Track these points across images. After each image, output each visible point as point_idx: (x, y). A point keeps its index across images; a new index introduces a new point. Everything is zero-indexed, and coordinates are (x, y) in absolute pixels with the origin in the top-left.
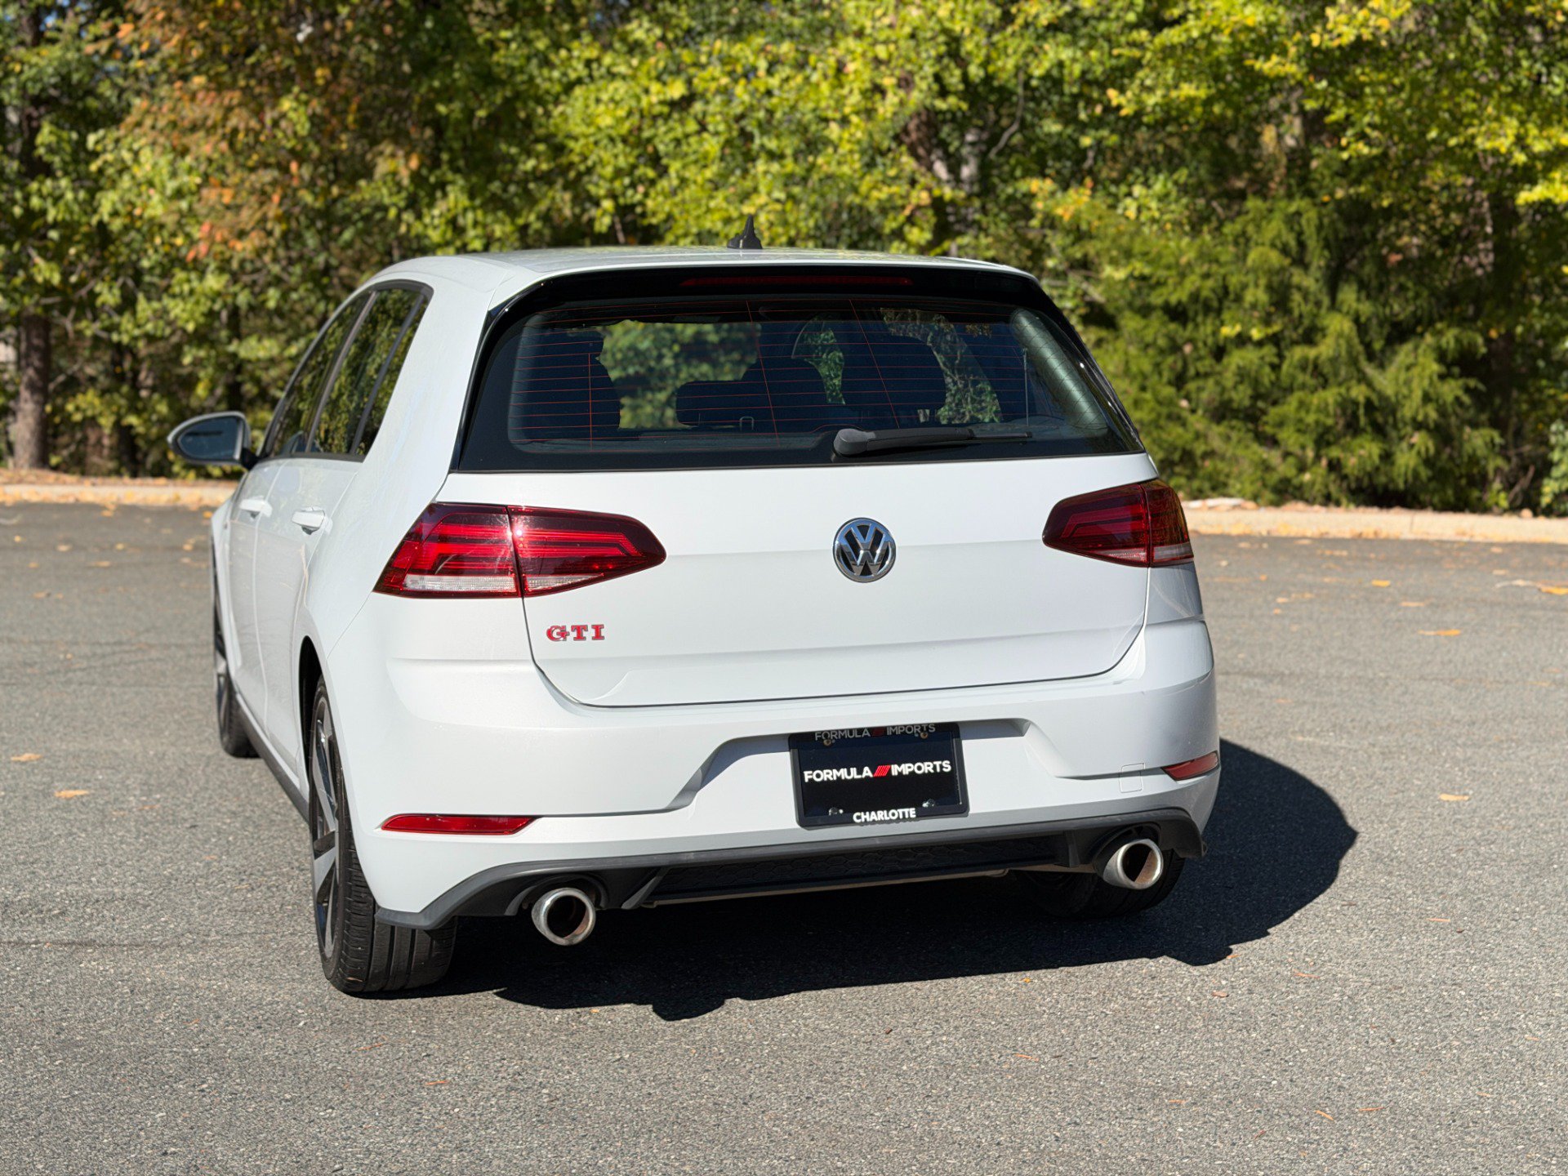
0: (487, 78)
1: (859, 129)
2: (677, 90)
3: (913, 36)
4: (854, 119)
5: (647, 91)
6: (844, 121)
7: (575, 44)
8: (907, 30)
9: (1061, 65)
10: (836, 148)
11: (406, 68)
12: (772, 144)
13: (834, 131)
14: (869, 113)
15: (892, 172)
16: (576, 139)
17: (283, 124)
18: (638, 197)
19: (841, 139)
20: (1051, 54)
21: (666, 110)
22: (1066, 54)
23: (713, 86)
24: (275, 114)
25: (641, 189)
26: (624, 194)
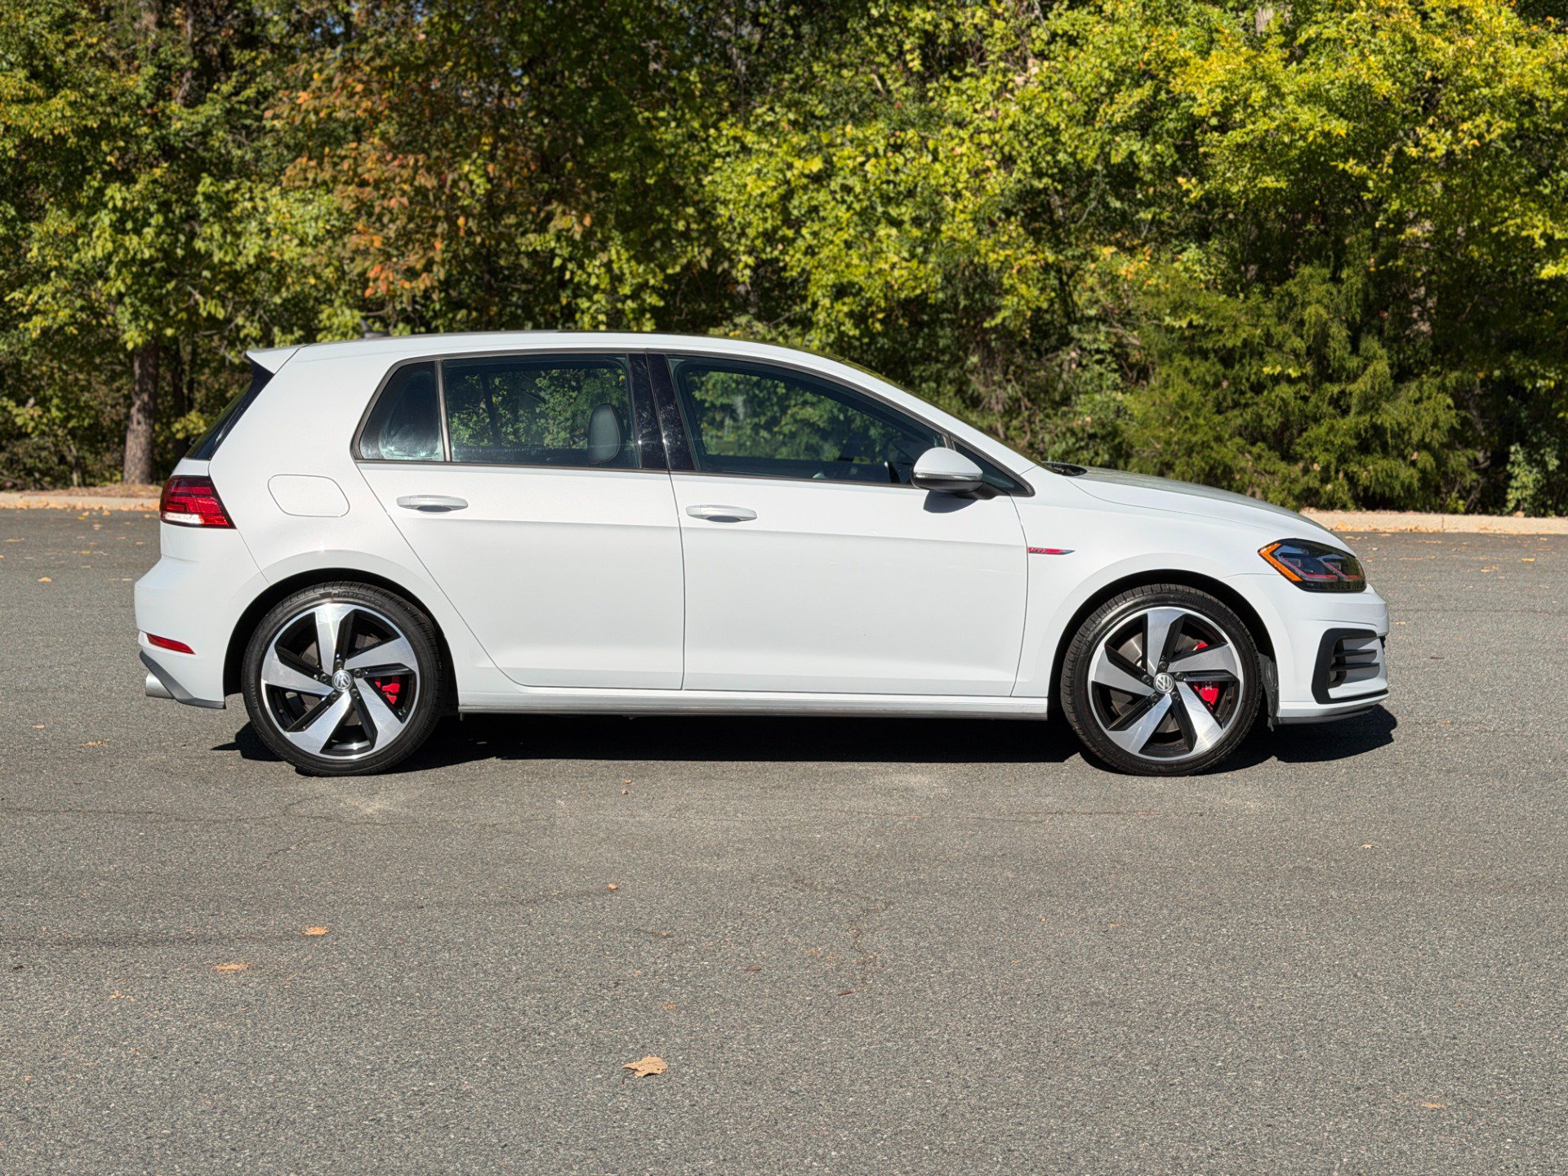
0: (651, 151)
1: (970, 201)
2: (816, 165)
3: (1012, 128)
4: (967, 194)
5: (790, 166)
6: (957, 196)
7: (723, 125)
8: (1009, 122)
9: (1132, 154)
10: (953, 216)
11: (580, 141)
12: (893, 212)
13: (949, 202)
14: (979, 190)
15: (1005, 239)
16: (725, 203)
17: (462, 184)
18: (776, 253)
19: (954, 209)
20: (1124, 145)
21: (805, 181)
22: (1136, 146)
23: (850, 163)
24: (456, 176)
25: (780, 247)
26: (764, 251)
